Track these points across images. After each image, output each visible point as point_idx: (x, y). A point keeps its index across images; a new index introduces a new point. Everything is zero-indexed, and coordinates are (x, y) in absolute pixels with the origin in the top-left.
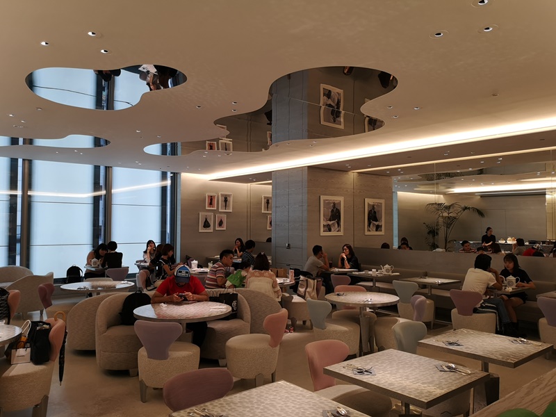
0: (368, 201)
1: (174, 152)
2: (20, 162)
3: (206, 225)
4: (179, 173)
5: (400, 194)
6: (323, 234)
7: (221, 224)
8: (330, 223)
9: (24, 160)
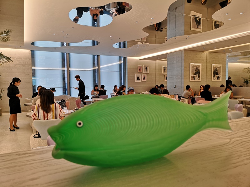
0: (213, 65)
1: (124, 47)
2: (65, 54)
3: (138, 79)
4: (127, 57)
5: (229, 63)
6: (191, 80)
7: (144, 78)
8: (195, 76)
9: (67, 53)
